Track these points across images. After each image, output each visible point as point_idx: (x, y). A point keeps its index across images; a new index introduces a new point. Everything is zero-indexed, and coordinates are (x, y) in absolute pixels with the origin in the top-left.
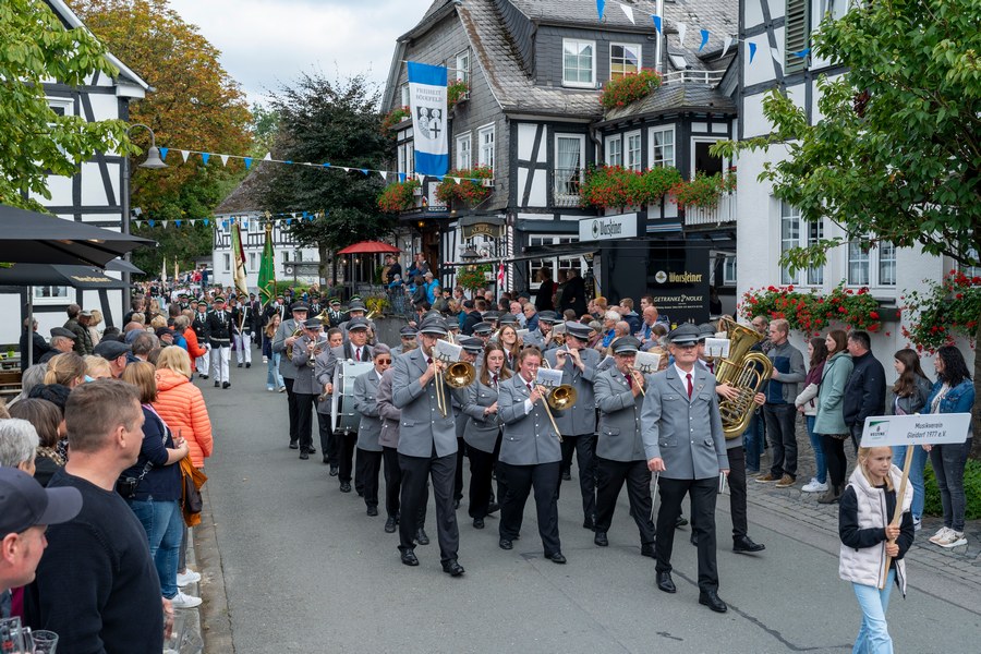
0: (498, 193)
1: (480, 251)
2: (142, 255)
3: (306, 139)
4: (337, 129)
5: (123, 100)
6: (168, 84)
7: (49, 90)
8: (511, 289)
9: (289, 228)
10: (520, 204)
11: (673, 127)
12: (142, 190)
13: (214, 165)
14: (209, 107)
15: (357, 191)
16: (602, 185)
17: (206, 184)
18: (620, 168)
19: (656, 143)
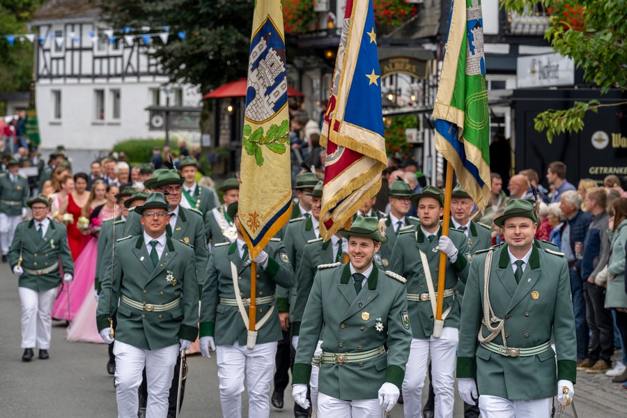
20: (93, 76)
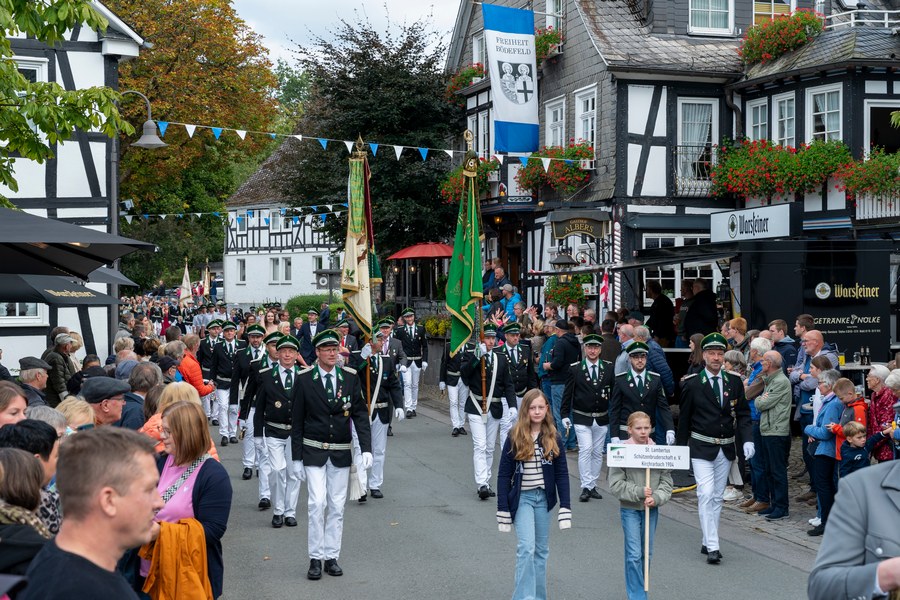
0: (601, 178)
1: (576, 255)
2: (133, 262)
3: (346, 108)
4: (387, 95)
5: (111, 59)
6: (170, 36)
7: (18, 47)
8: (618, 307)
9: (323, 225)
10: (630, 193)
11: (839, 87)
12: (134, 177)
13: (227, 142)
14: (222, 67)
15: (413, 177)
16: (741, 166)
17: (216, 168)
18: (766, 143)
19: (816, 109)
20: (270, 249)
